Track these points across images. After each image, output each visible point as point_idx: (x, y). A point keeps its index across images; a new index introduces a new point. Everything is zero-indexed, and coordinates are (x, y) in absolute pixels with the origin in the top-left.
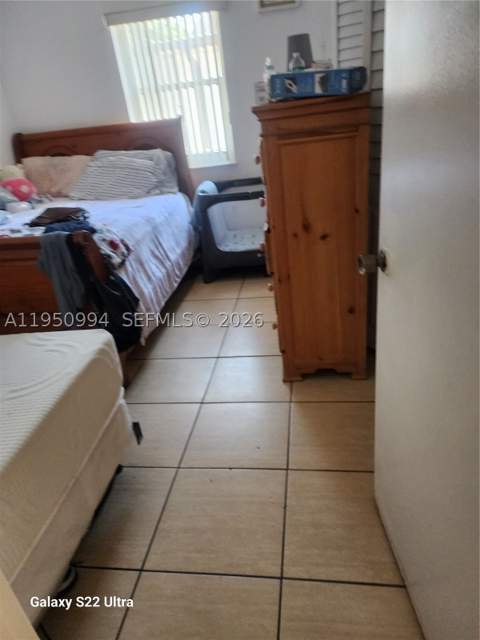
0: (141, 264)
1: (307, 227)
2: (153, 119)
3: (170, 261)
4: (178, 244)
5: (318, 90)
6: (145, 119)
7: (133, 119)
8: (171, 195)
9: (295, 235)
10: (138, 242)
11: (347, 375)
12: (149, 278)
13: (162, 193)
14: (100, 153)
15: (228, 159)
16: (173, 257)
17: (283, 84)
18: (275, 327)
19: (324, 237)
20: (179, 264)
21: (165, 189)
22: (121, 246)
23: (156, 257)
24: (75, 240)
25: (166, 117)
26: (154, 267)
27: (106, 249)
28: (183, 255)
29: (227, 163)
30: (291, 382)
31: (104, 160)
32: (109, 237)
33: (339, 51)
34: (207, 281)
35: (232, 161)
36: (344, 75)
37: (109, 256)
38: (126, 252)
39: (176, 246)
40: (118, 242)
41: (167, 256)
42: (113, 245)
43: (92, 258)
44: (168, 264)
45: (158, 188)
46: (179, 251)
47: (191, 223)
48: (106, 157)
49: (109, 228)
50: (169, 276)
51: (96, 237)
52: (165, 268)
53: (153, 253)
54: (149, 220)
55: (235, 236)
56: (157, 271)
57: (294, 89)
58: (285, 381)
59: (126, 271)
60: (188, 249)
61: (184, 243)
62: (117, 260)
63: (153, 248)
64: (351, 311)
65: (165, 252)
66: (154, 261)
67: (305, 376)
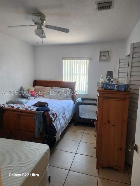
0: (59, 120)
1: (109, 122)
2: (68, 81)
3: (66, 119)
4: (69, 114)
5: (116, 89)
6: (66, 81)
7: (64, 81)
8: (70, 100)
9: (105, 123)
10: (59, 114)
11: (118, 170)
12: (60, 124)
13: (67, 99)
14: (54, 87)
15: (86, 93)
16: (67, 118)
17: (106, 85)
18: (95, 148)
19: (113, 126)
20: (68, 119)
21: (68, 98)
22: (55, 115)
23: (63, 118)
24: (45, 114)
25: (72, 81)
26: (62, 120)
27: (51, 116)
28: (70, 117)
29: (85, 94)
30: (99, 169)
31: (54, 89)
32: (53, 112)
33: (119, 70)
34: (75, 125)
35: (87, 93)
36: (123, 87)
37: (52, 118)
38: (56, 117)
39: (68, 115)
40: (55, 114)
41: (66, 117)
42: (53, 115)
43: (48, 119)
44: (66, 120)
45: (67, 98)
46: (69, 116)
47: (73, 108)
48: (55, 89)
49: (53, 109)
50: (65, 123)
51: (49, 112)
52: (65, 120)
53: (62, 116)
54: (63, 107)
55: (85, 113)
56: (62, 122)
57: (109, 87)
58: (96, 168)
59: (55, 122)
60: (71, 115)
61: (71, 114)
62: (53, 120)
63: (63, 115)
64: (120, 149)
65: (65, 116)
66: (62, 119)
67: (103, 168)
